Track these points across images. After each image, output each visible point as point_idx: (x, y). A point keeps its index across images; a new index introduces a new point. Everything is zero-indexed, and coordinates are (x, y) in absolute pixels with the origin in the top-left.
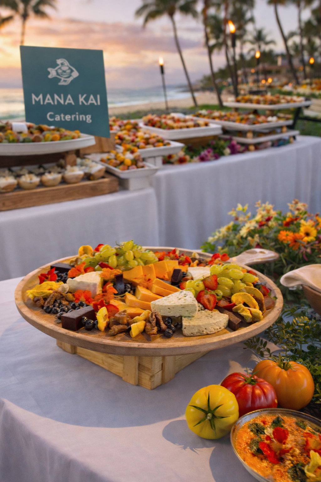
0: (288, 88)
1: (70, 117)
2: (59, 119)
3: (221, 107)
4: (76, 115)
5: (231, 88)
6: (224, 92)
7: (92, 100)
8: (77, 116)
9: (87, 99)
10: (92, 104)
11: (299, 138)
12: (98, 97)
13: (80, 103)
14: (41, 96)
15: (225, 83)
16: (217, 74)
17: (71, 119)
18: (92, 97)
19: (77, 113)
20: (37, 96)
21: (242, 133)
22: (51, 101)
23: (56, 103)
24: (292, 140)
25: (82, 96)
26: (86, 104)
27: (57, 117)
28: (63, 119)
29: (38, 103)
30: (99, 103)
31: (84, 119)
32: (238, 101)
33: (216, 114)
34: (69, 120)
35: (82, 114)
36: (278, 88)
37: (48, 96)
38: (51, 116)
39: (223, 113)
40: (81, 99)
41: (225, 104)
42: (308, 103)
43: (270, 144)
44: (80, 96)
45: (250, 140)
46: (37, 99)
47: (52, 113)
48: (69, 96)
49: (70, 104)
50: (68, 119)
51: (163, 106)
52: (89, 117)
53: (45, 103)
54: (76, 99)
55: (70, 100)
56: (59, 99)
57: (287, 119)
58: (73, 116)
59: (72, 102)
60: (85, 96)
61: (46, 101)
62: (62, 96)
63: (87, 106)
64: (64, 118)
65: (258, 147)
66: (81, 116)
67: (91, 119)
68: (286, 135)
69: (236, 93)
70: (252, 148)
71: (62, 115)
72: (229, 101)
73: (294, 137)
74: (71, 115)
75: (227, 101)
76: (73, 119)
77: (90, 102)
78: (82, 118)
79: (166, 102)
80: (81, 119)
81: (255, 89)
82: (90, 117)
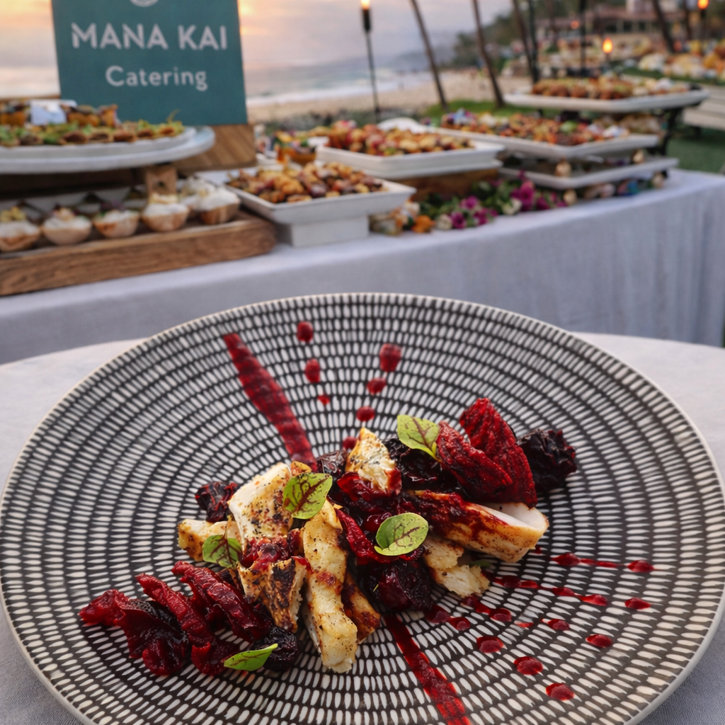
0: (651, 62)
1: (159, 77)
2: (135, 83)
3: (500, 105)
4: (173, 71)
5: (523, 61)
6: (507, 71)
7: (208, 38)
8: (176, 76)
9: (197, 37)
10: (208, 49)
11: (675, 175)
12: (223, 31)
13: (182, 46)
14: (92, 29)
15: (506, 52)
16: (490, 28)
17: (162, 81)
18: (208, 32)
19: (176, 69)
20: (84, 28)
21: (546, 164)
22: (115, 41)
23: (127, 44)
24: (658, 180)
25: (186, 29)
26: (193, 46)
27: (131, 76)
28: (144, 83)
29: (85, 45)
30: (224, 44)
31: (191, 81)
32: (537, 92)
33: (488, 119)
34: (157, 84)
35: (185, 70)
36: (630, 63)
37: (109, 30)
38: (116, 76)
39: (503, 120)
40: (185, 37)
41: (509, 98)
42: (696, 95)
43: (609, 189)
44: (181, 29)
45: (565, 179)
46: (85, 38)
47: (119, 69)
48: (156, 31)
49: (157, 48)
50: (156, 81)
51: (368, 104)
52: (201, 77)
53: (103, 45)
54: (172, 37)
55: (158, 38)
56: (133, 36)
57: (649, 132)
58: (166, 75)
59: (163, 43)
60: (192, 29)
61: (105, 41)
62: (140, 28)
63: (198, 51)
64: (147, 79)
65: (583, 194)
66: (184, 75)
67: (207, 81)
68: (645, 168)
69: (535, 74)
70: (569, 197)
71: (142, 74)
72: (518, 92)
73: (664, 174)
74: (161, 73)
75: (512, 92)
76: (166, 81)
77: (204, 42)
78: (187, 79)
79: (375, 96)
80: (184, 81)
81: (576, 66)
82: (204, 78)
